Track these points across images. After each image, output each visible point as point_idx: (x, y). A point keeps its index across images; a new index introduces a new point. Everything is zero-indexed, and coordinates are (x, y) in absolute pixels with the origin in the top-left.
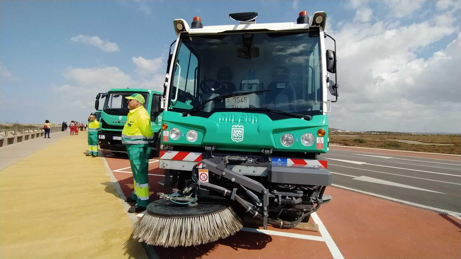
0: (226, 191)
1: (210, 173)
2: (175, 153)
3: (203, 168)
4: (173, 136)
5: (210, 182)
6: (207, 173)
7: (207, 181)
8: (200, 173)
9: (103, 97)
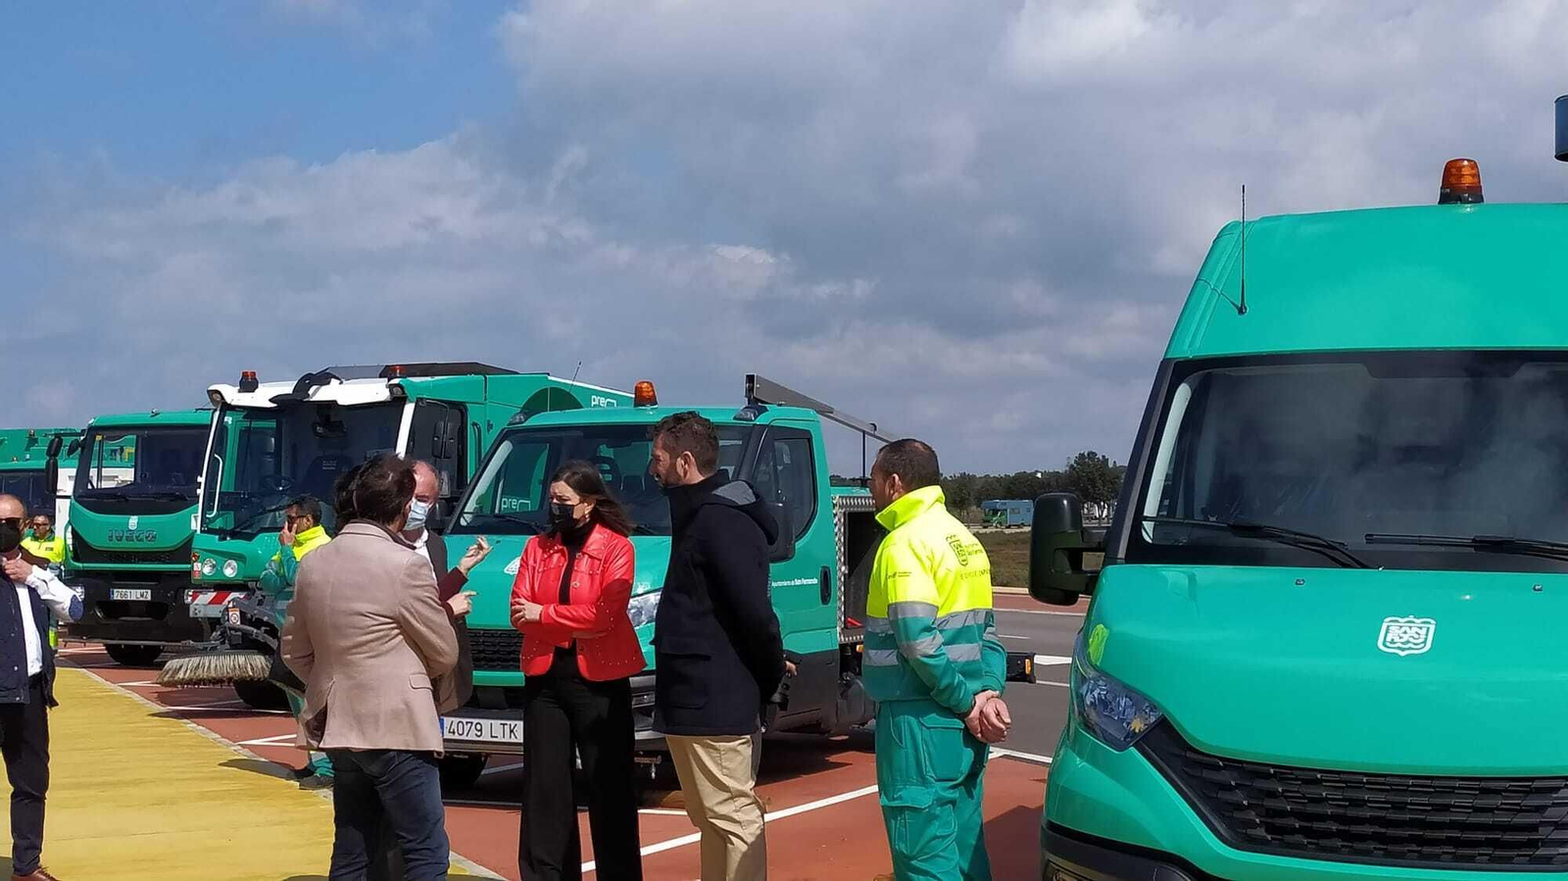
0: (255, 631)
1: (241, 612)
2: (212, 595)
3: (234, 607)
4: (207, 570)
5: (242, 623)
6: (238, 613)
7: (239, 623)
8: (230, 614)
9: (71, 451)
